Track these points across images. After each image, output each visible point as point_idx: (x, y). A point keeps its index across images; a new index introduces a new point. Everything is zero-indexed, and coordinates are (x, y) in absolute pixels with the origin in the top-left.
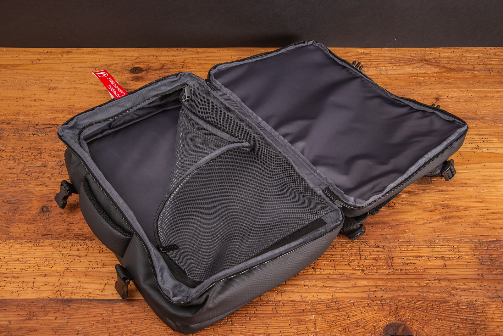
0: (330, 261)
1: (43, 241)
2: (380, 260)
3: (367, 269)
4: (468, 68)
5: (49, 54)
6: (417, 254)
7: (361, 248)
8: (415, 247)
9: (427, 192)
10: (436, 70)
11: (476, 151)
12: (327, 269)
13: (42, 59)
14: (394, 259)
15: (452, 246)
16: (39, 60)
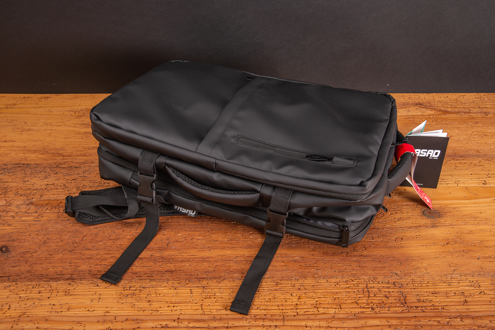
0: (335, 299)
2: (392, 297)
3: (377, 307)
4: (464, 111)
5: (25, 99)
6: (433, 290)
7: (368, 285)
8: (429, 282)
9: (437, 226)
10: (432, 112)
11: (483, 186)
12: (331, 308)
13: (17, 103)
14: (407, 295)
15: (471, 281)
16: (14, 104)
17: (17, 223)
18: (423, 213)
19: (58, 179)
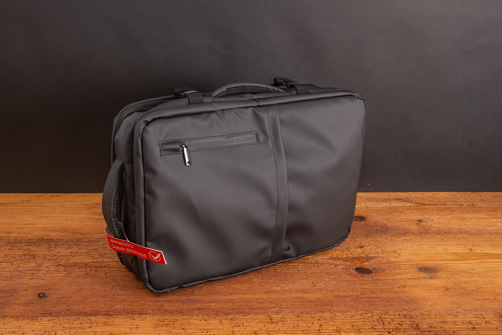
0: (353, 326)
1: (41, 318)
2: (405, 324)
3: (393, 331)
4: (440, 203)
5: (38, 197)
6: (441, 320)
7: (381, 317)
8: (437, 315)
9: (434, 278)
10: (412, 204)
11: (470, 252)
12: (351, 332)
13: (31, 199)
14: (418, 324)
15: (475, 314)
16: (29, 200)
17: (49, 278)
18: (419, 269)
19: (81, 249)
